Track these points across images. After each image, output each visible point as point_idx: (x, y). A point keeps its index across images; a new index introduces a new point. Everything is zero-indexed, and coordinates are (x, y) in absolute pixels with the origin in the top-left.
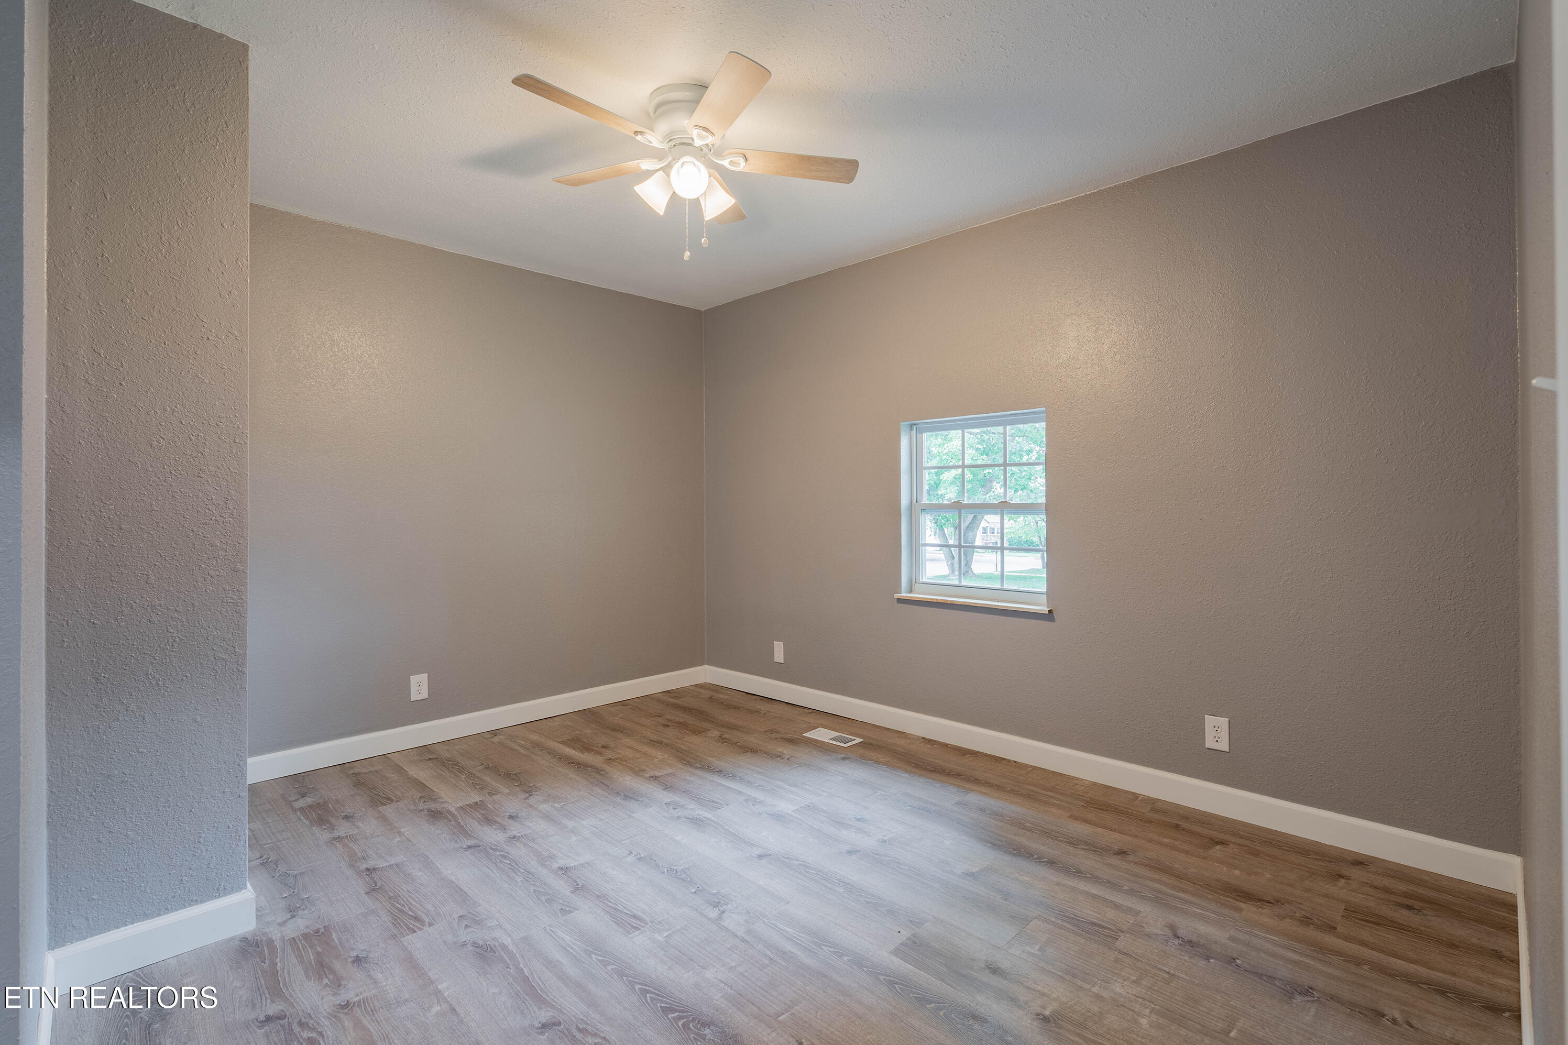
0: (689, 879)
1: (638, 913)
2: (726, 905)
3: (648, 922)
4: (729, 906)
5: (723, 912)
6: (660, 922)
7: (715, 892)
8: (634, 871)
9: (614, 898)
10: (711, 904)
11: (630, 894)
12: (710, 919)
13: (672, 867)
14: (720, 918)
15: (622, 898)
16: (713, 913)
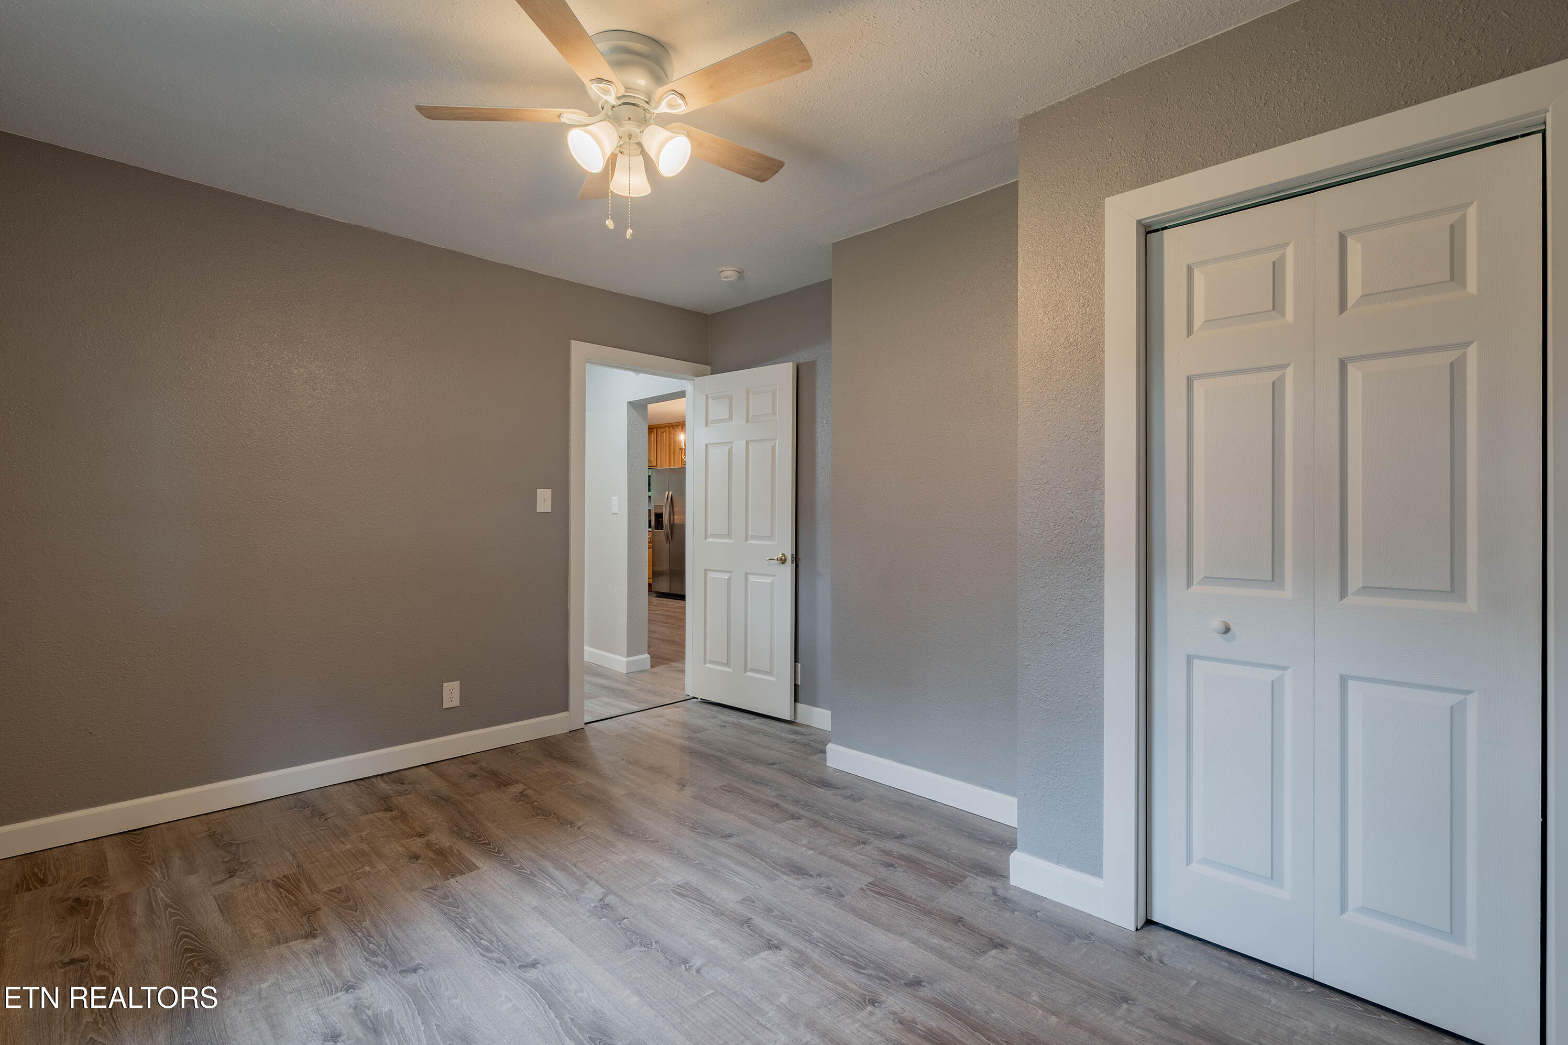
0: (628, 934)
1: (681, 899)
2: (596, 906)
3: (670, 891)
4: (593, 905)
5: (600, 900)
6: (660, 891)
7: (603, 919)
8: (690, 944)
9: (706, 912)
10: (610, 907)
11: (690, 917)
12: (614, 894)
13: (646, 949)
14: (605, 895)
15: (698, 913)
16: (611, 899)
